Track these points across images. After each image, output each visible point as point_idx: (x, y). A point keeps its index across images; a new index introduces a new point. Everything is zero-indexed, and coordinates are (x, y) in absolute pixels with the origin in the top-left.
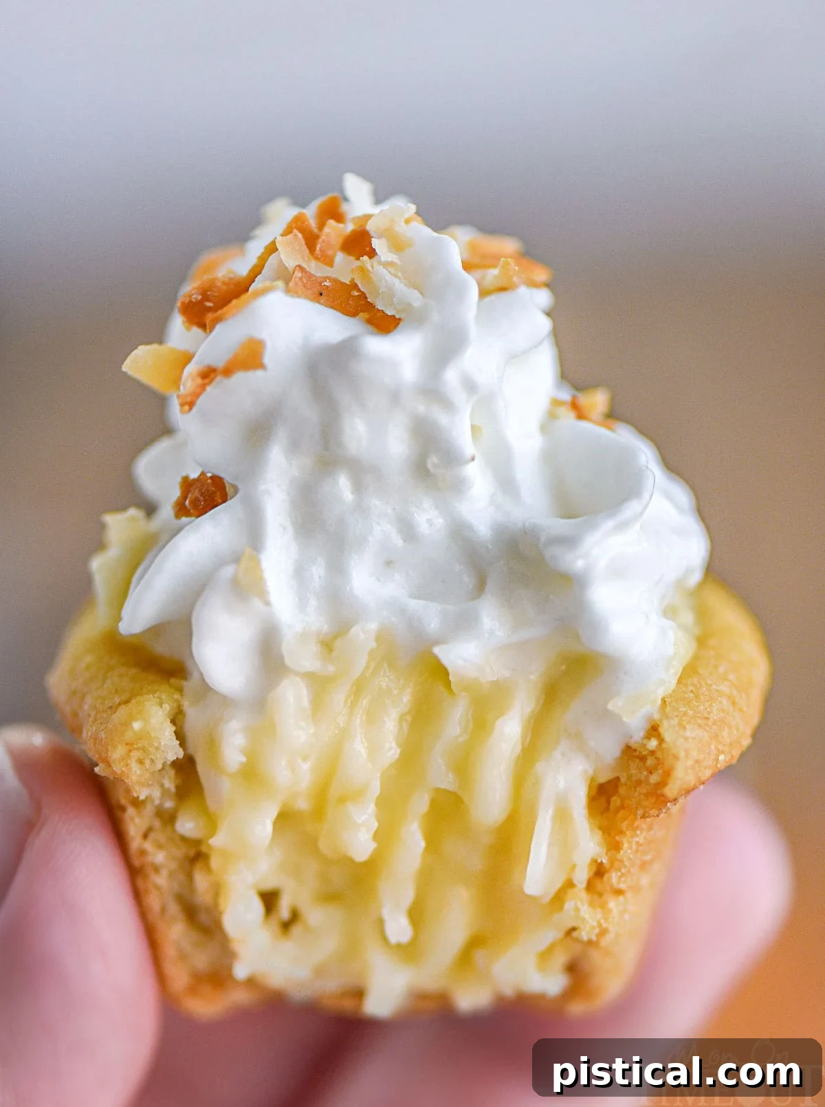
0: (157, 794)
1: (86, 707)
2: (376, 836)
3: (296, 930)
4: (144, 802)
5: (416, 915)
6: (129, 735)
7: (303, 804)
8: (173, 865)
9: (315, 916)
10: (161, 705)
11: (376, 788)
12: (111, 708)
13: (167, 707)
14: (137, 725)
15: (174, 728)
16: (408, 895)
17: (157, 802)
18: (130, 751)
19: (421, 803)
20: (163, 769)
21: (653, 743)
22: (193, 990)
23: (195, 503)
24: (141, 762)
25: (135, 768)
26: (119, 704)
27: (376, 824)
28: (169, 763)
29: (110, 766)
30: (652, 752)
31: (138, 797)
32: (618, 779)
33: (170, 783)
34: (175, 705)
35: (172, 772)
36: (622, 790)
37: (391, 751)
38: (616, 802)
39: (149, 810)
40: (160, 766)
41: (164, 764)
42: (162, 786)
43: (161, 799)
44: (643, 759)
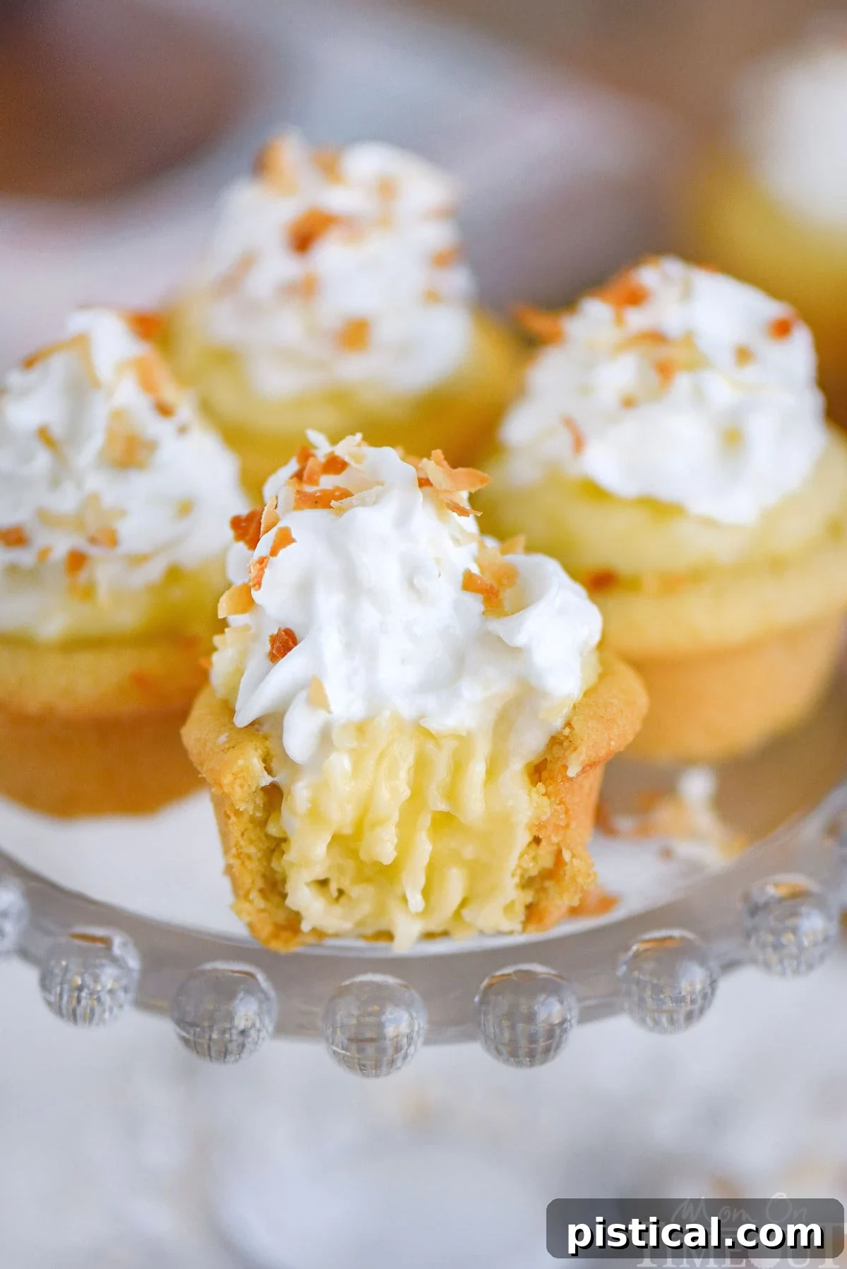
0: (251, 808)
1: (207, 749)
2: (397, 847)
3: (343, 900)
4: (242, 812)
5: (426, 893)
6: (235, 769)
7: (348, 831)
8: (260, 855)
9: (355, 891)
10: (256, 750)
11: (396, 817)
12: (223, 750)
13: (260, 751)
14: (241, 762)
15: (264, 765)
16: (421, 881)
17: (251, 813)
18: (235, 779)
19: (426, 820)
20: (255, 792)
21: (567, 731)
22: (275, 936)
23: (278, 650)
24: (242, 786)
25: (238, 789)
26: (229, 749)
27: (397, 840)
28: (260, 788)
29: (222, 787)
30: (567, 737)
31: (239, 809)
32: (546, 759)
33: (260, 801)
34: (265, 750)
35: (261, 794)
36: (549, 766)
37: (405, 792)
38: (545, 774)
39: (245, 818)
40: (254, 789)
41: (257, 787)
42: (255, 802)
43: (253, 811)
44: (561, 744)
